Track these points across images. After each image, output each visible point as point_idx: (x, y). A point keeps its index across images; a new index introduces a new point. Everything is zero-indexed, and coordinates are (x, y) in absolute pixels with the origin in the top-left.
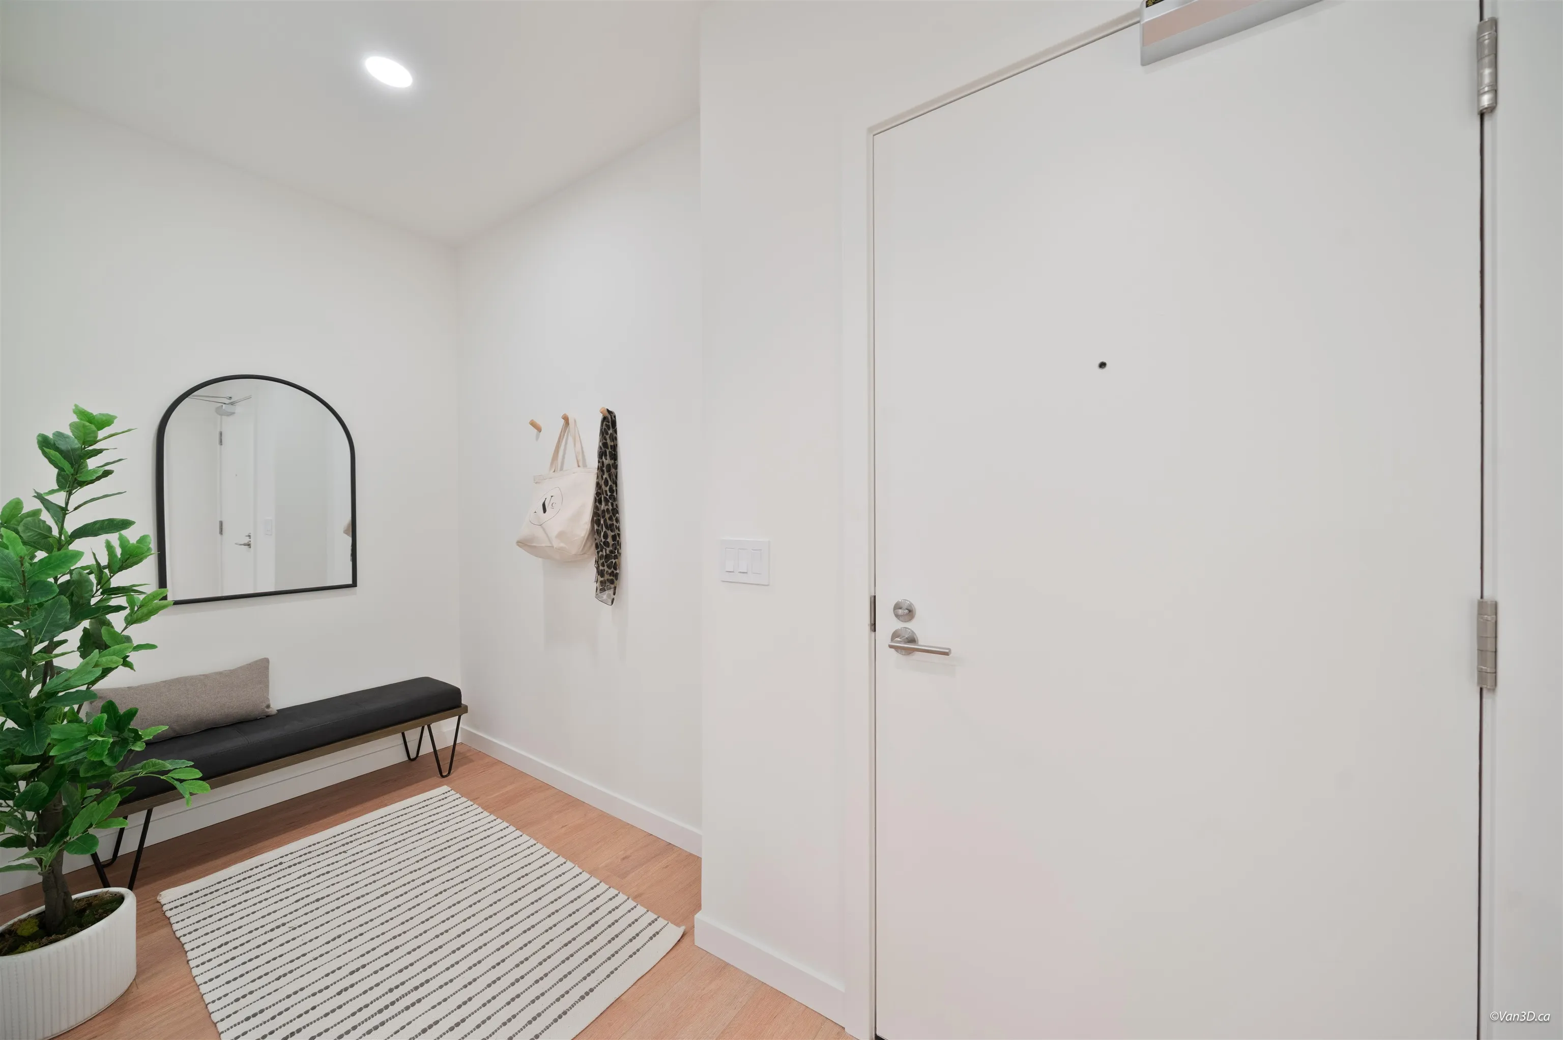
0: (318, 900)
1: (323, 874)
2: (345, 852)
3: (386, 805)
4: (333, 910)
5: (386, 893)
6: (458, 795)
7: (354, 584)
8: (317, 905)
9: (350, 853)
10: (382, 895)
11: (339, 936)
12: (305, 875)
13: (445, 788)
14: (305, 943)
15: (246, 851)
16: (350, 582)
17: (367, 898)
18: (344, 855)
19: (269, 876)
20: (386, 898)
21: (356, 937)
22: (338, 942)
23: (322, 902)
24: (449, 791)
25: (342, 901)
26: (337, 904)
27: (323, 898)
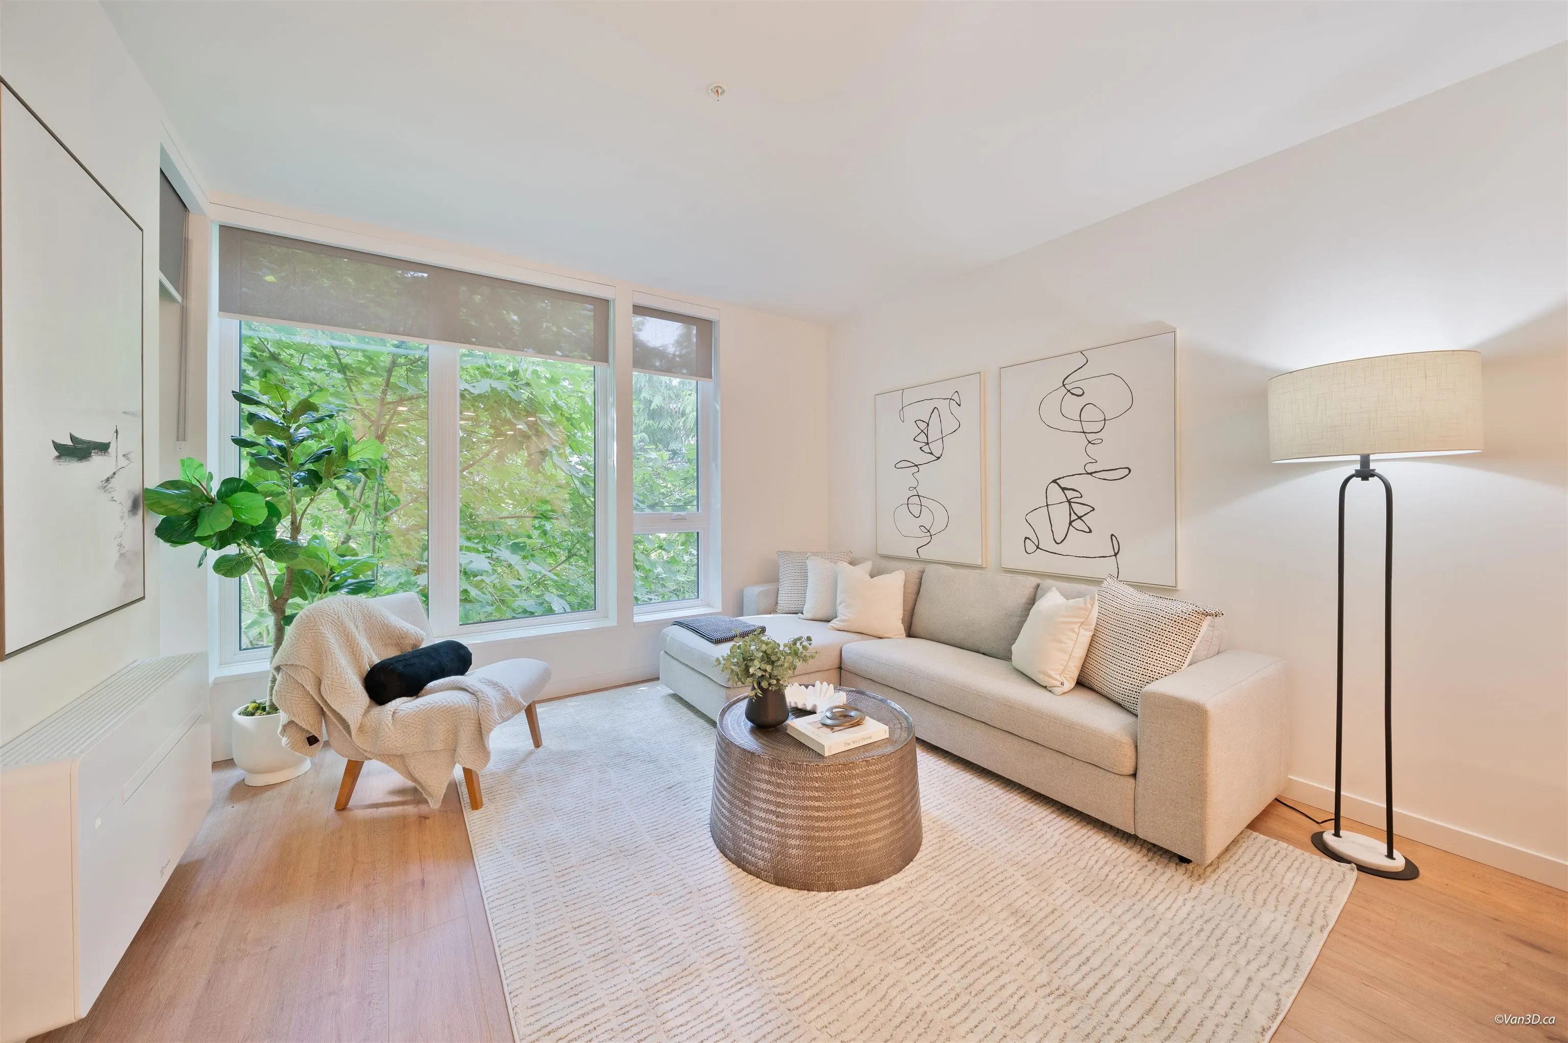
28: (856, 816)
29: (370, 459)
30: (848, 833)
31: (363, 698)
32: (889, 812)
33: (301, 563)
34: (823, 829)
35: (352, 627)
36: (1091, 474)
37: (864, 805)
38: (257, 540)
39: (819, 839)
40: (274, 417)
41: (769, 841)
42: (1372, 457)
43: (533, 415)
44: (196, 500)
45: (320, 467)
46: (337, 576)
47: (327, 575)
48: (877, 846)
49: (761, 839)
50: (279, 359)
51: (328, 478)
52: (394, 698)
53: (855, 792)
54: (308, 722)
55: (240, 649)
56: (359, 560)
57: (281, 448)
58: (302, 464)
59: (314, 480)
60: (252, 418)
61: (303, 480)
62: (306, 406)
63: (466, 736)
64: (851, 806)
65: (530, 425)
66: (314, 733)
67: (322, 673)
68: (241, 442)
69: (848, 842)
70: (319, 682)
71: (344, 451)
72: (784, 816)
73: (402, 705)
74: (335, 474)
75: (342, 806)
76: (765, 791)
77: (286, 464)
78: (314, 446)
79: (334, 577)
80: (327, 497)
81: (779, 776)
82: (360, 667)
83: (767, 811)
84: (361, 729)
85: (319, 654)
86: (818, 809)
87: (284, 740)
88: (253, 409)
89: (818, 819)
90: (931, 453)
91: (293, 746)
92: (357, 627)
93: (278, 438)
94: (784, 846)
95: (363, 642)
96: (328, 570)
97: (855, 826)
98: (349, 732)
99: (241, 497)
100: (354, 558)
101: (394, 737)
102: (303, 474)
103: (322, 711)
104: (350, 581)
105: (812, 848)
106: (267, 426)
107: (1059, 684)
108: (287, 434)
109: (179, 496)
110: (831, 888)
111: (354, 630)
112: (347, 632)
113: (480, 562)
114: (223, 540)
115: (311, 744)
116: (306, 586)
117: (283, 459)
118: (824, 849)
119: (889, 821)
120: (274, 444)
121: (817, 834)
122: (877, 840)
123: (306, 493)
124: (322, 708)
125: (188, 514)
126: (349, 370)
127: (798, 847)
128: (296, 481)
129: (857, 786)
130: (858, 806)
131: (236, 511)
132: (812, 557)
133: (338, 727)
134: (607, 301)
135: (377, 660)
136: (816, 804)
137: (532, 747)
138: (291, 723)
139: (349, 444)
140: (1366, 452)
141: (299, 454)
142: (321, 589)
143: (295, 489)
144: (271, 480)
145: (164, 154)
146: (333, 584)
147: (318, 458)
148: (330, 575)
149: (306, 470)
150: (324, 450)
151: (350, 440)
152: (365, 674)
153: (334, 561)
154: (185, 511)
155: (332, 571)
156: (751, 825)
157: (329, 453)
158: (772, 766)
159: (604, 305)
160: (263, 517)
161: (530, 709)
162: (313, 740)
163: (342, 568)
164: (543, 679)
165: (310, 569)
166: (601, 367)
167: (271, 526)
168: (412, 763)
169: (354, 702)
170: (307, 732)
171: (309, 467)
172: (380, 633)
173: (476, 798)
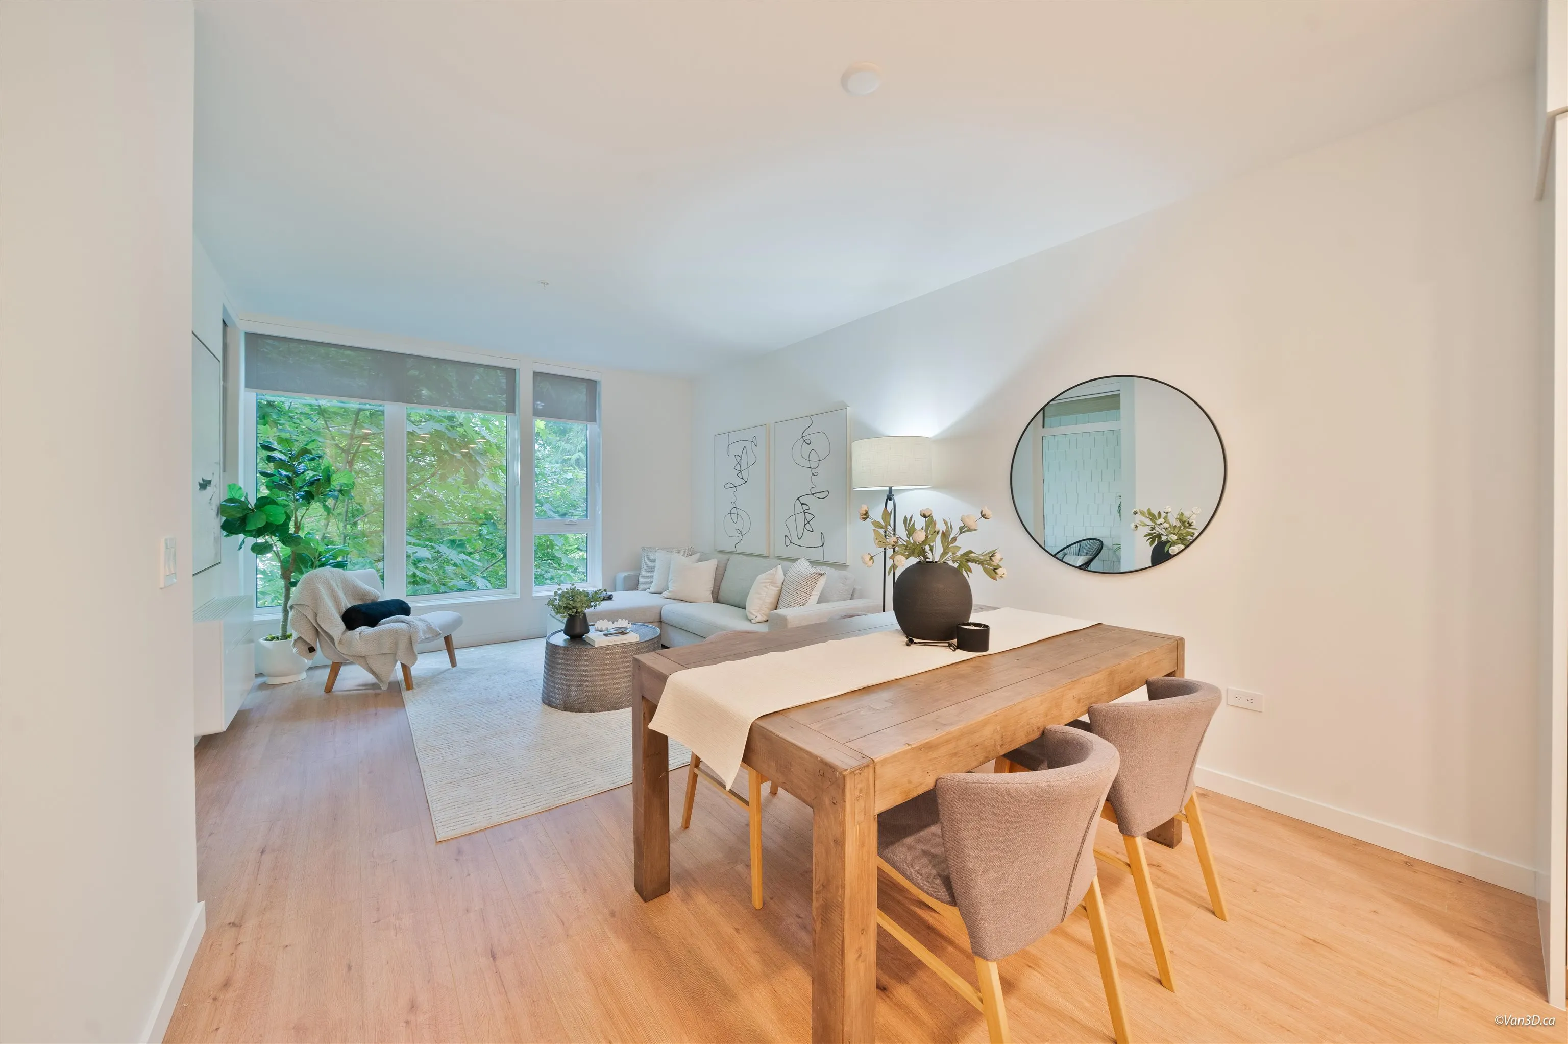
28: (606, 675)
29: (345, 483)
30: (601, 683)
31: (343, 626)
32: (627, 674)
33: (301, 549)
34: (588, 681)
35: (334, 585)
36: (813, 494)
37: (612, 669)
38: (277, 533)
39: (586, 686)
40: (283, 457)
41: (562, 689)
42: (893, 488)
43: (466, 447)
44: (244, 509)
45: (313, 489)
46: (323, 558)
47: (317, 557)
48: (618, 691)
49: (559, 689)
50: (274, 405)
51: (317, 495)
52: (361, 626)
53: (606, 663)
54: (309, 638)
55: (257, 607)
56: (337, 548)
57: (287, 476)
58: (301, 487)
59: (309, 497)
60: (270, 459)
61: (303, 497)
62: (305, 451)
63: (403, 645)
64: (603, 670)
65: (464, 455)
66: (313, 645)
67: (317, 610)
68: (264, 474)
69: (602, 688)
70: (316, 615)
71: (328, 479)
72: (570, 675)
73: (364, 630)
74: (322, 493)
75: (329, 689)
76: (561, 664)
77: (291, 487)
78: (309, 475)
79: (322, 558)
80: (315, 506)
81: (568, 655)
82: (339, 609)
83: (562, 674)
84: (340, 642)
85: (316, 599)
86: (586, 671)
87: (295, 650)
88: (270, 453)
89: (586, 676)
90: (742, 478)
91: (300, 653)
92: (338, 586)
93: (286, 471)
94: (569, 691)
95: (341, 594)
96: (318, 554)
97: (605, 680)
98: (334, 644)
99: (270, 508)
100: (334, 547)
101: (360, 645)
102: (302, 493)
103: (317, 631)
104: (331, 561)
105: (582, 691)
106: (280, 463)
107: (755, 617)
108: (292, 469)
109: (236, 507)
110: (592, 711)
111: (336, 587)
112: (331, 588)
113: (424, 553)
114: (260, 532)
115: (310, 652)
116: (302, 565)
117: (290, 484)
118: (589, 691)
119: (627, 680)
120: (283, 474)
121: (585, 684)
122: (619, 689)
123: (303, 505)
124: (317, 630)
125: (240, 518)
126: (326, 412)
127: (576, 691)
128: (298, 497)
129: (608, 659)
130: (608, 670)
131: (268, 516)
132: (659, 550)
133: (325, 639)
134: (515, 370)
135: (349, 606)
136: (585, 668)
137: (449, 665)
138: (300, 638)
139: (331, 474)
140: (891, 486)
141: (298, 482)
142: (313, 566)
143: (296, 502)
144: (281, 497)
145: (225, 310)
146: (320, 563)
147: (311, 483)
148: (319, 557)
149: (305, 491)
150: (316, 478)
151: (331, 471)
152: (342, 614)
153: (321, 548)
154: (239, 515)
155: (320, 555)
156: (555, 683)
157: (318, 480)
158: (564, 650)
159: (511, 373)
160: (281, 519)
161: (448, 640)
162: (312, 650)
163: (326, 552)
164: (457, 623)
165: (306, 552)
166: (510, 416)
167: (285, 525)
168: (371, 662)
169: (336, 627)
170: (309, 644)
171: (306, 488)
172: (352, 590)
173: (409, 682)
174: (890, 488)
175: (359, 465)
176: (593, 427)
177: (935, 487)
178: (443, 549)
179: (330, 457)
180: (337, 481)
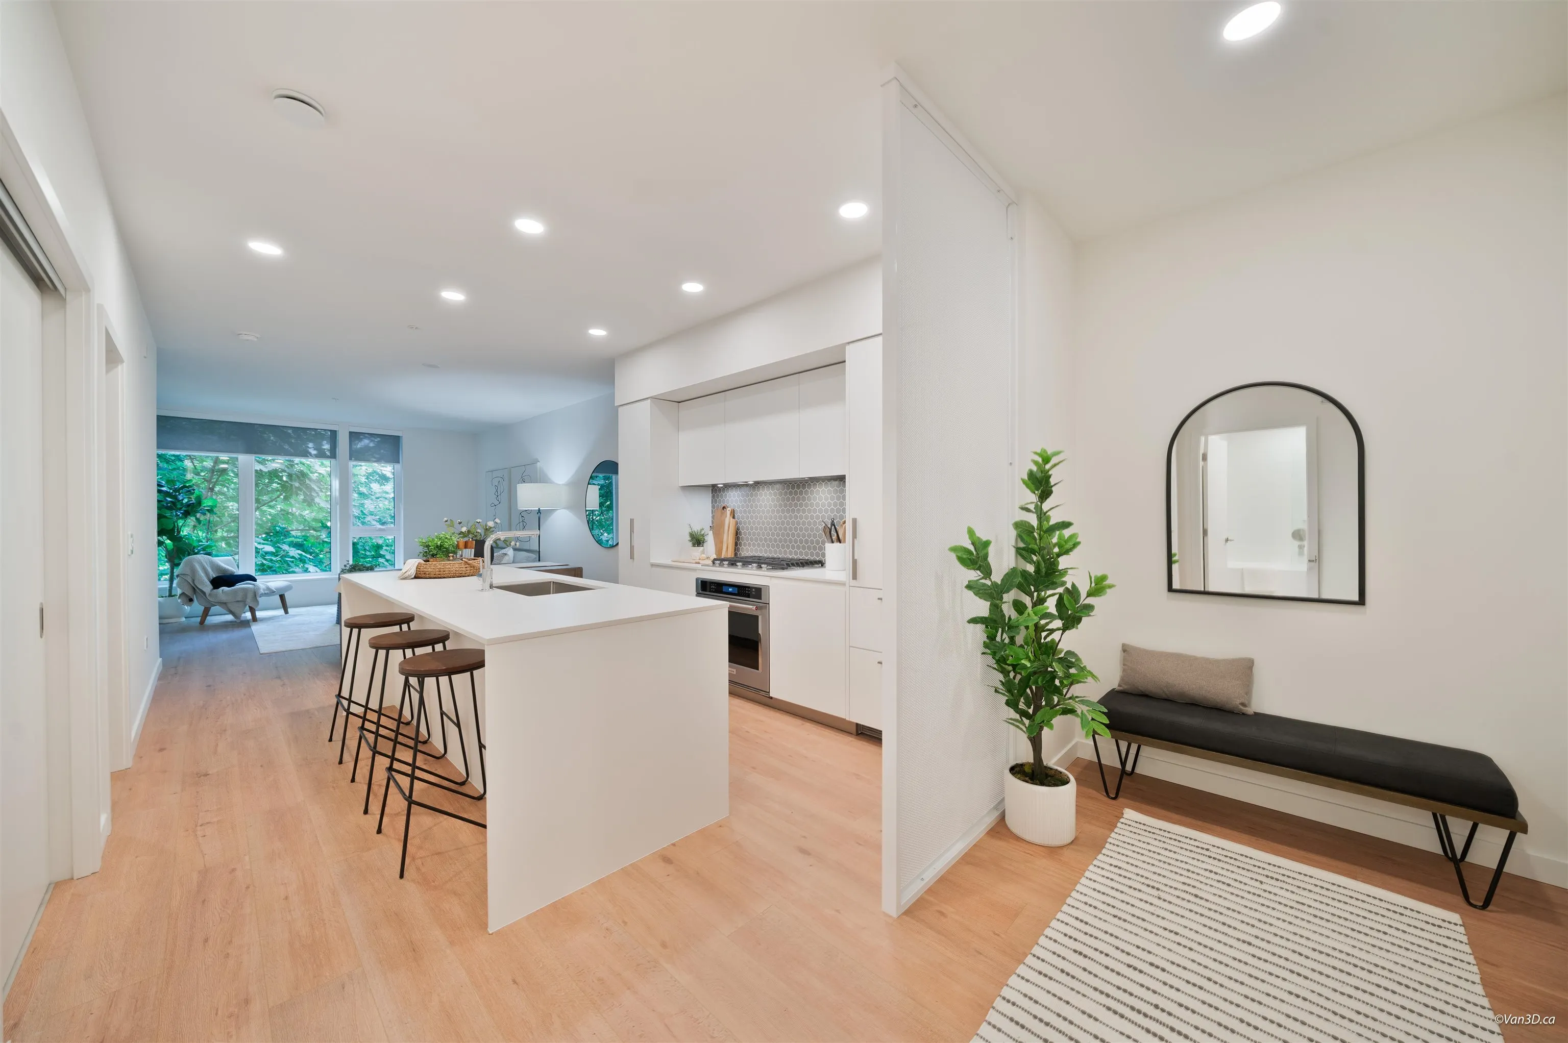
0: (1196, 896)
1: (1224, 883)
2: (1261, 882)
3: (1355, 878)
4: (1196, 913)
5: (1250, 944)
6: (1465, 939)
7: (1362, 601)
8: (1192, 899)
9: (1264, 887)
10: (1244, 942)
11: (1176, 934)
12: (1211, 871)
13: (1455, 917)
14: (1153, 914)
15: (1199, 823)
16: (1356, 598)
17: (1230, 931)
18: (1257, 884)
19: (1191, 851)
20: (1245, 947)
21: (1185, 947)
22: (1172, 936)
23: (1197, 900)
24: (1456, 924)
25: (1211, 914)
26: (1206, 912)
27: (1201, 898)
29: (210, 504)
31: (211, 587)
40: (168, 490)
42: (541, 509)
45: (190, 509)
46: (197, 549)
47: (192, 549)
51: (192, 512)
52: (223, 587)
54: (189, 593)
56: (205, 544)
59: (187, 514)
61: (182, 514)
63: (250, 596)
66: (191, 597)
67: (195, 578)
70: (193, 581)
71: (200, 503)
73: (225, 589)
75: (202, 622)
77: (174, 508)
82: (209, 578)
84: (210, 595)
85: (194, 571)
90: (498, 501)
91: (182, 603)
93: (171, 498)
95: (209, 570)
96: (193, 547)
98: (206, 596)
100: (202, 543)
101: (222, 597)
102: (182, 512)
103: (194, 589)
104: (202, 551)
106: (167, 494)
108: (175, 497)
111: (206, 565)
112: (203, 566)
115: (189, 602)
116: (182, 553)
117: (173, 506)
128: (179, 514)
133: (200, 594)
134: (336, 431)
135: (214, 576)
137: (284, 614)
138: (182, 595)
139: (200, 498)
140: (539, 507)
142: (189, 555)
146: (195, 552)
147: (188, 506)
148: (194, 549)
150: (190, 502)
151: (201, 496)
152: (211, 580)
153: (195, 544)
157: (193, 503)
159: (334, 433)
160: (171, 527)
161: (282, 597)
162: (191, 600)
163: (199, 547)
164: (289, 588)
165: (185, 547)
166: (333, 461)
167: (173, 530)
168: (229, 605)
169: (207, 587)
170: (189, 596)
171: (184, 509)
172: (216, 567)
173: (255, 619)
174: (539, 509)
175: (217, 489)
176: (397, 466)
177: (565, 508)
178: (285, 547)
179: (201, 490)
180: (207, 503)
